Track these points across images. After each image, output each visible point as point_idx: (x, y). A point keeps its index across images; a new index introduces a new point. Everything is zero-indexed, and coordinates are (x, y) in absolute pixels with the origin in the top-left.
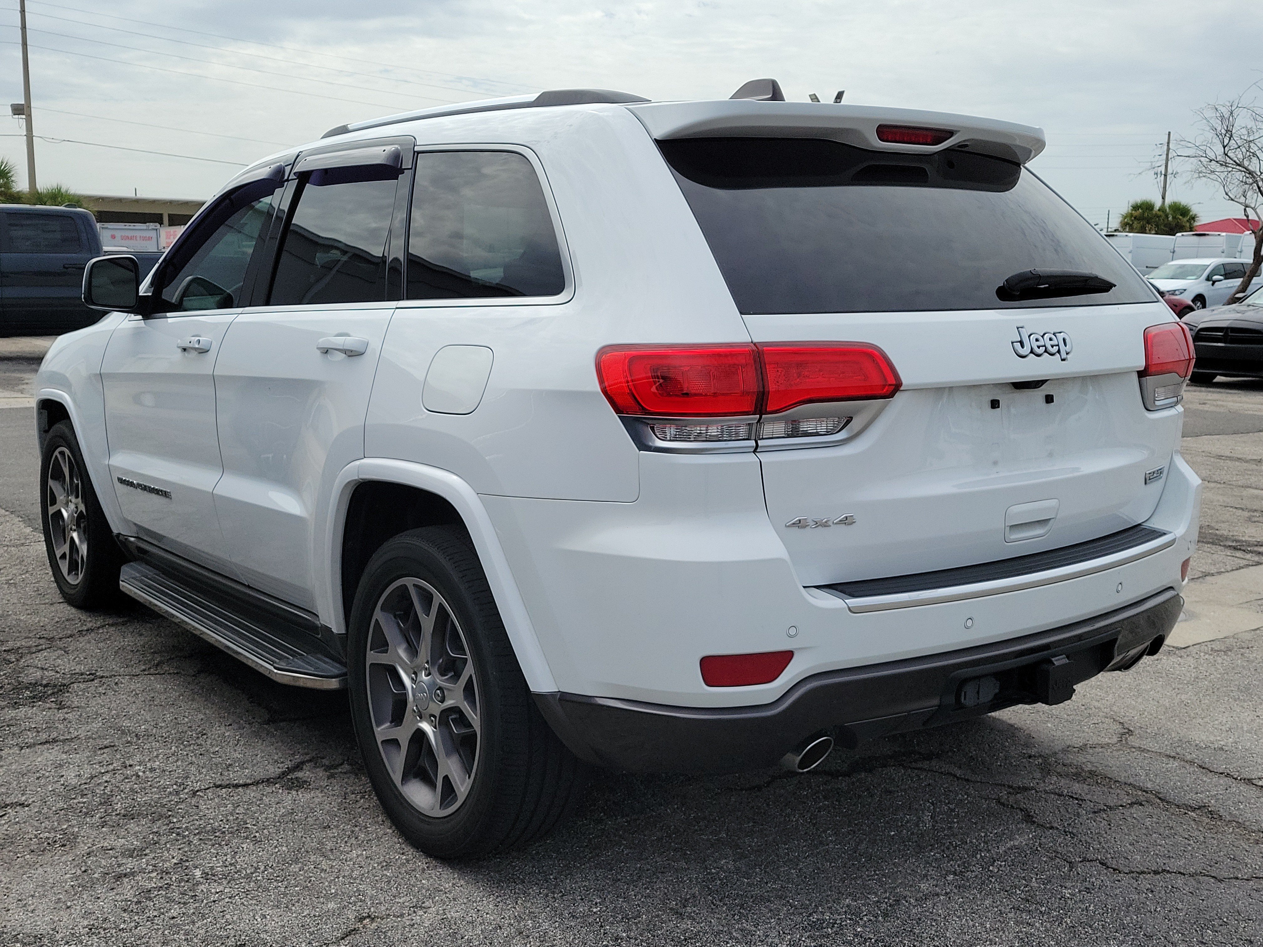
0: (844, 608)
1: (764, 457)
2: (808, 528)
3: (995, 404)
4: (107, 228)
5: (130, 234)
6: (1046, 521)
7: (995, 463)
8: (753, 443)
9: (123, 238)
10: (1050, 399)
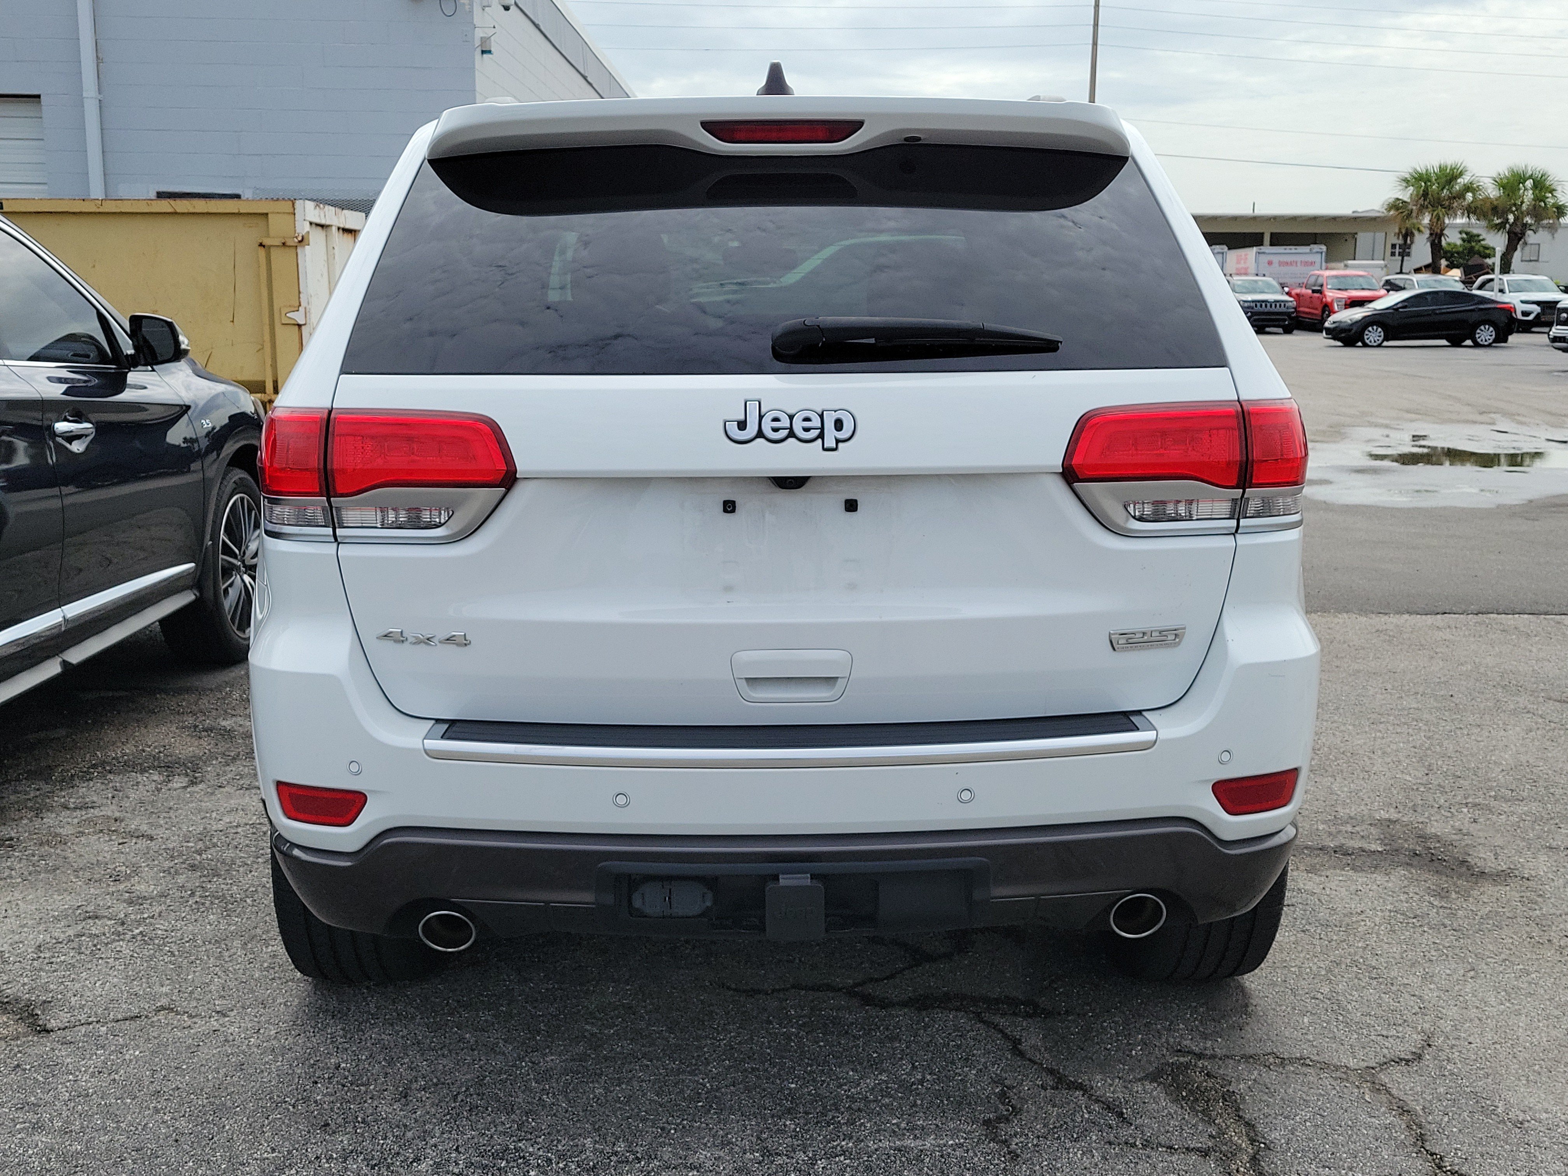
0: (419, 750)
1: (344, 550)
2: (406, 644)
3: (729, 507)
4: (1264, 253)
5: (1289, 258)
7: (728, 589)
8: (329, 531)
9: (1281, 264)
10: (851, 506)
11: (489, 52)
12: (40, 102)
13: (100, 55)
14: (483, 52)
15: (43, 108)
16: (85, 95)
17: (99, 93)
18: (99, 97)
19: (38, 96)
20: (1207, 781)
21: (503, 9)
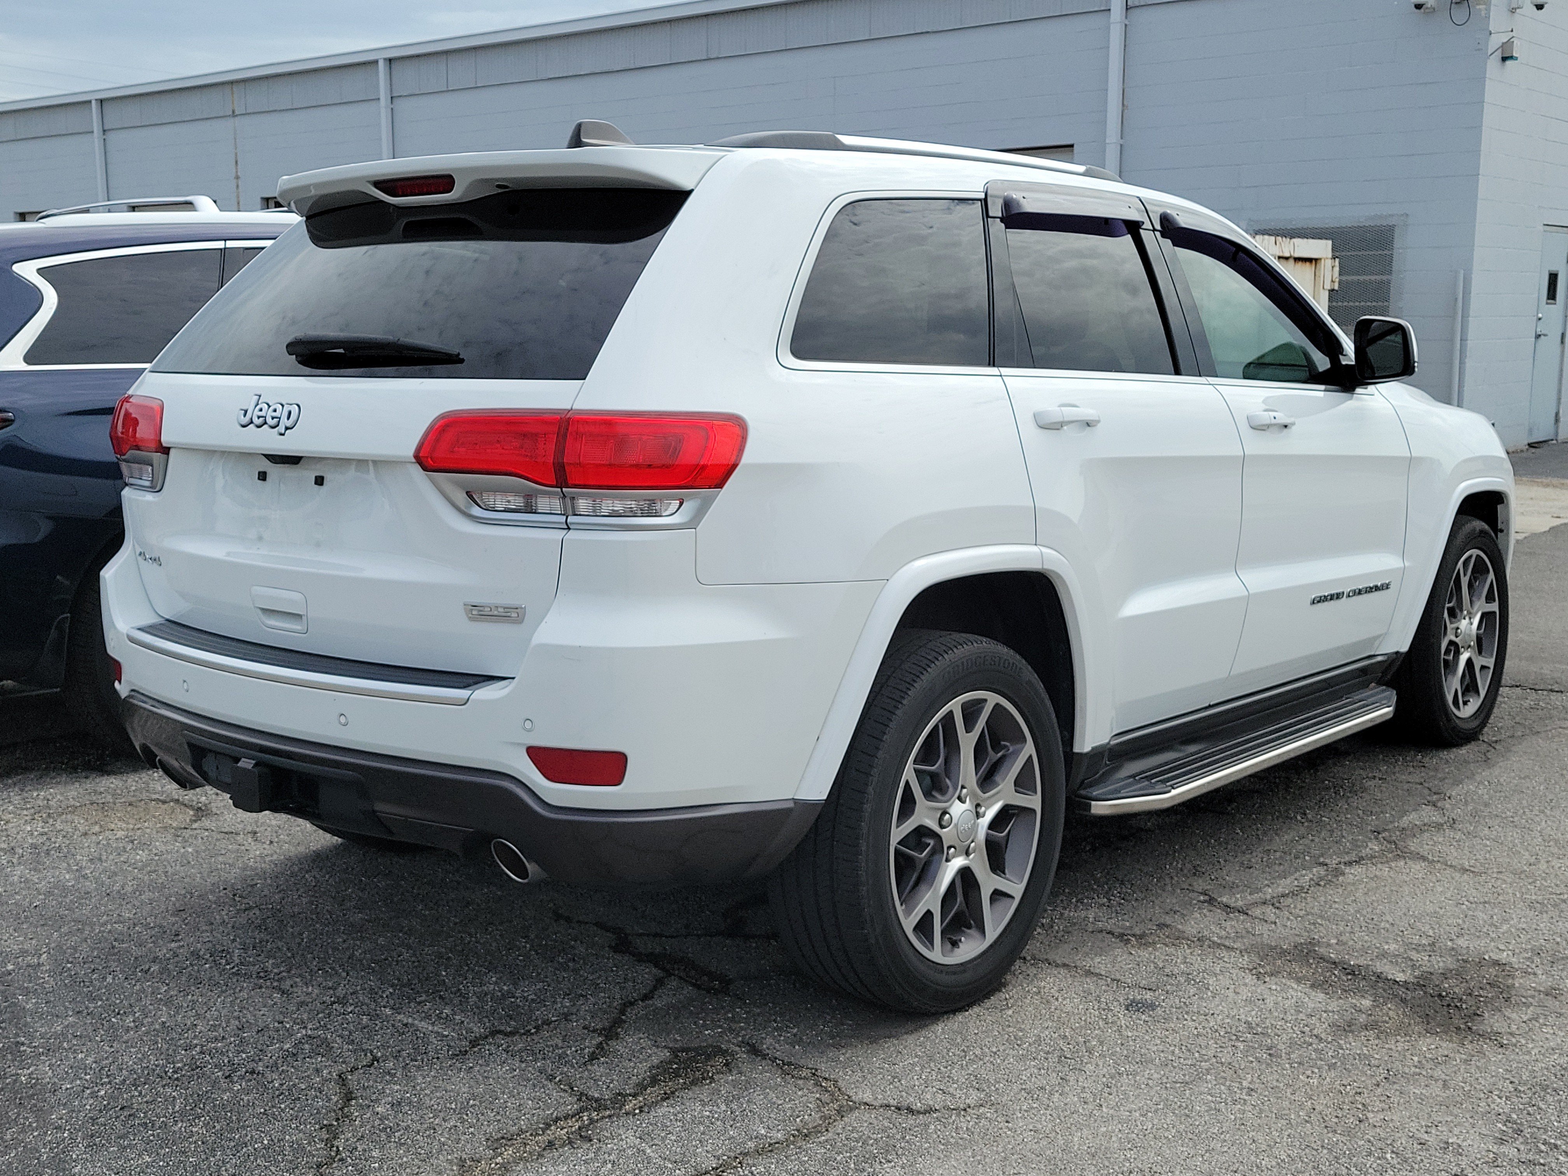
3: (262, 476)
6: (298, 616)
7: (260, 539)
10: (319, 481)
11: (1511, 58)
12: (1072, 151)
13: (1125, 103)
14: (1504, 59)
15: (1075, 156)
16: (1107, 141)
17: (1122, 138)
18: (1121, 142)
19: (1072, 146)
20: (524, 744)
21: (1535, 8)
